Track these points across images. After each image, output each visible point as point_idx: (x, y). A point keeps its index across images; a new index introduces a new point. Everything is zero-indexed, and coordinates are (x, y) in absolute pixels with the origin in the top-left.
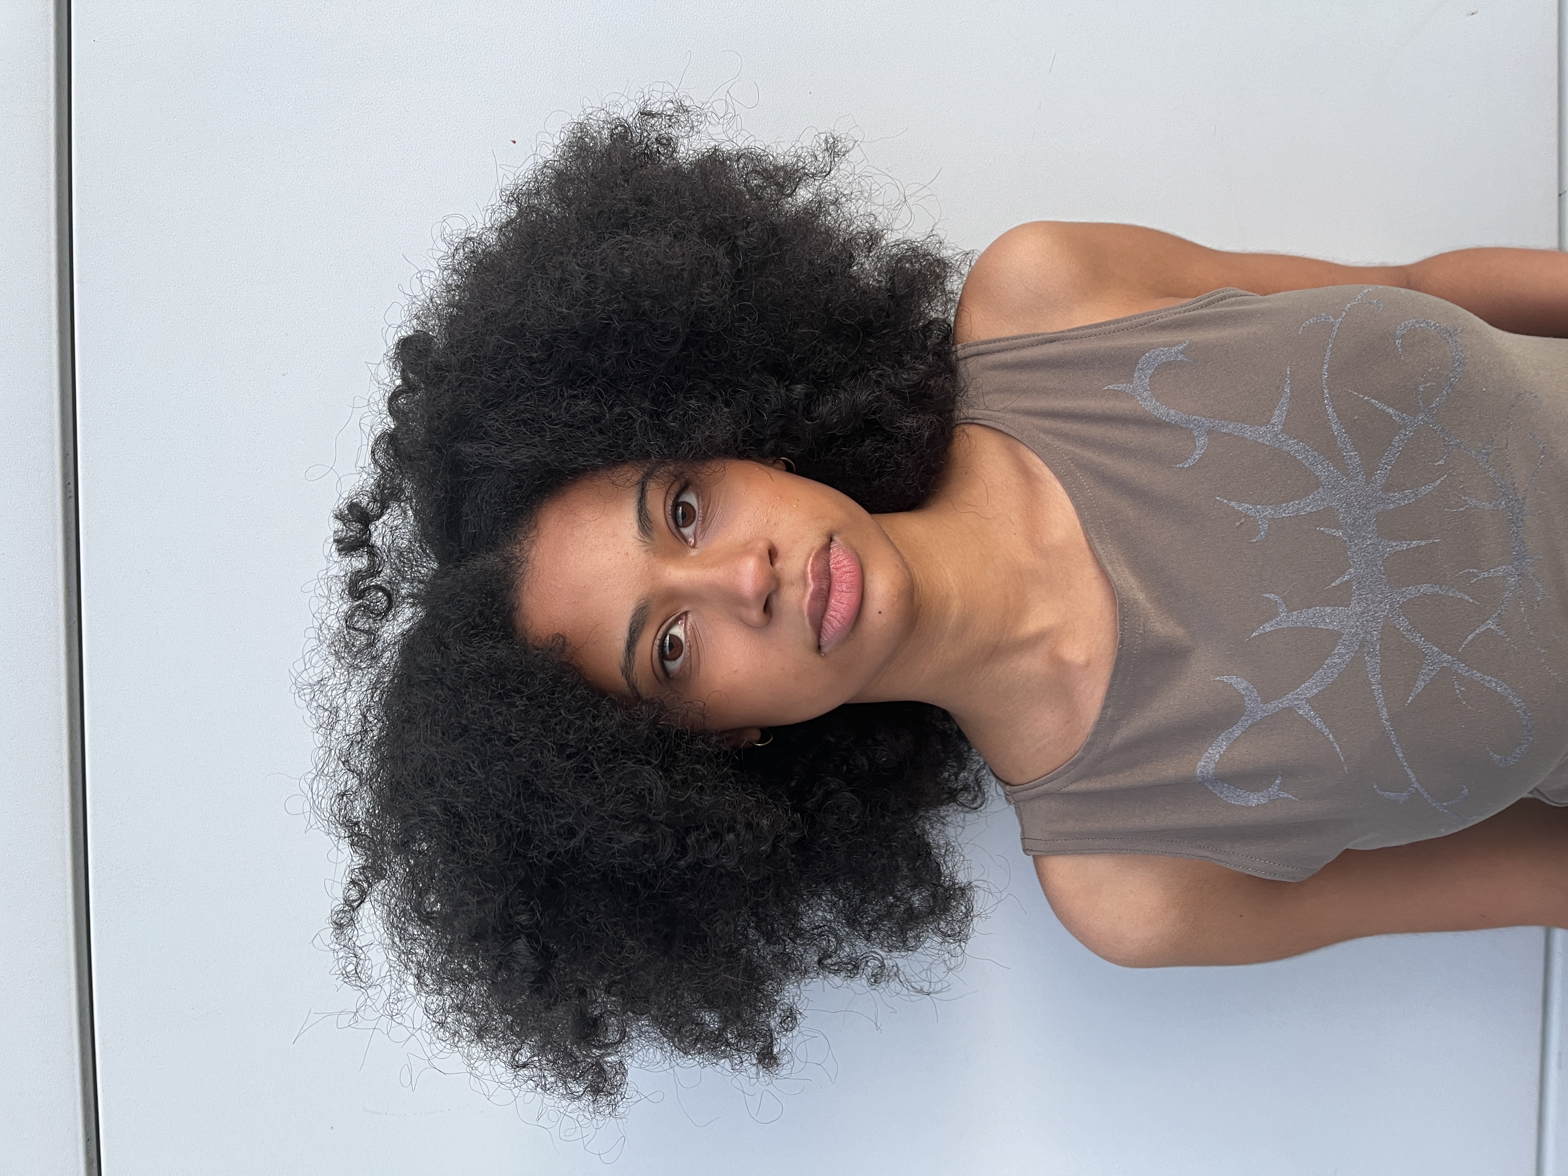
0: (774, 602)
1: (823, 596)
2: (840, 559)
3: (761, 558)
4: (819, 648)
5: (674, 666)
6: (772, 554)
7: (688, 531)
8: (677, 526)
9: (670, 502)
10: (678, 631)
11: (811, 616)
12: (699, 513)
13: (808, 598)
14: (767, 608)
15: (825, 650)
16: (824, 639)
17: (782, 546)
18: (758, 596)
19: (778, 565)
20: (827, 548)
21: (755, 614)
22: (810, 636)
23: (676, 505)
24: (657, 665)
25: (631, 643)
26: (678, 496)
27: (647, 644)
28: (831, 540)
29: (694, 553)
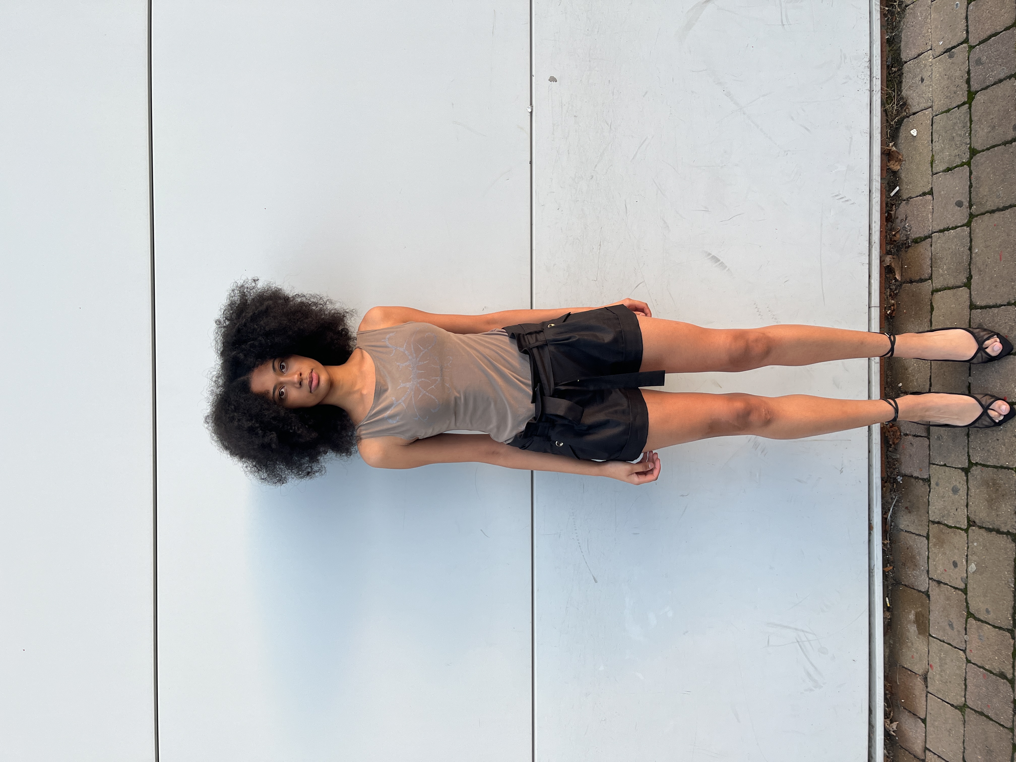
0: (302, 383)
1: (311, 382)
2: (314, 375)
3: (298, 375)
4: (311, 392)
5: (283, 397)
6: (301, 374)
7: (283, 370)
8: (281, 370)
9: (279, 365)
10: (283, 390)
11: (309, 386)
12: (285, 367)
13: (308, 382)
14: (300, 384)
15: (312, 392)
16: (312, 390)
17: (303, 373)
18: (298, 382)
19: (302, 376)
20: (312, 372)
21: (298, 385)
22: (309, 389)
23: (281, 366)
24: (279, 397)
25: (274, 392)
26: (281, 364)
27: (277, 393)
28: (312, 371)
29: (285, 375)
